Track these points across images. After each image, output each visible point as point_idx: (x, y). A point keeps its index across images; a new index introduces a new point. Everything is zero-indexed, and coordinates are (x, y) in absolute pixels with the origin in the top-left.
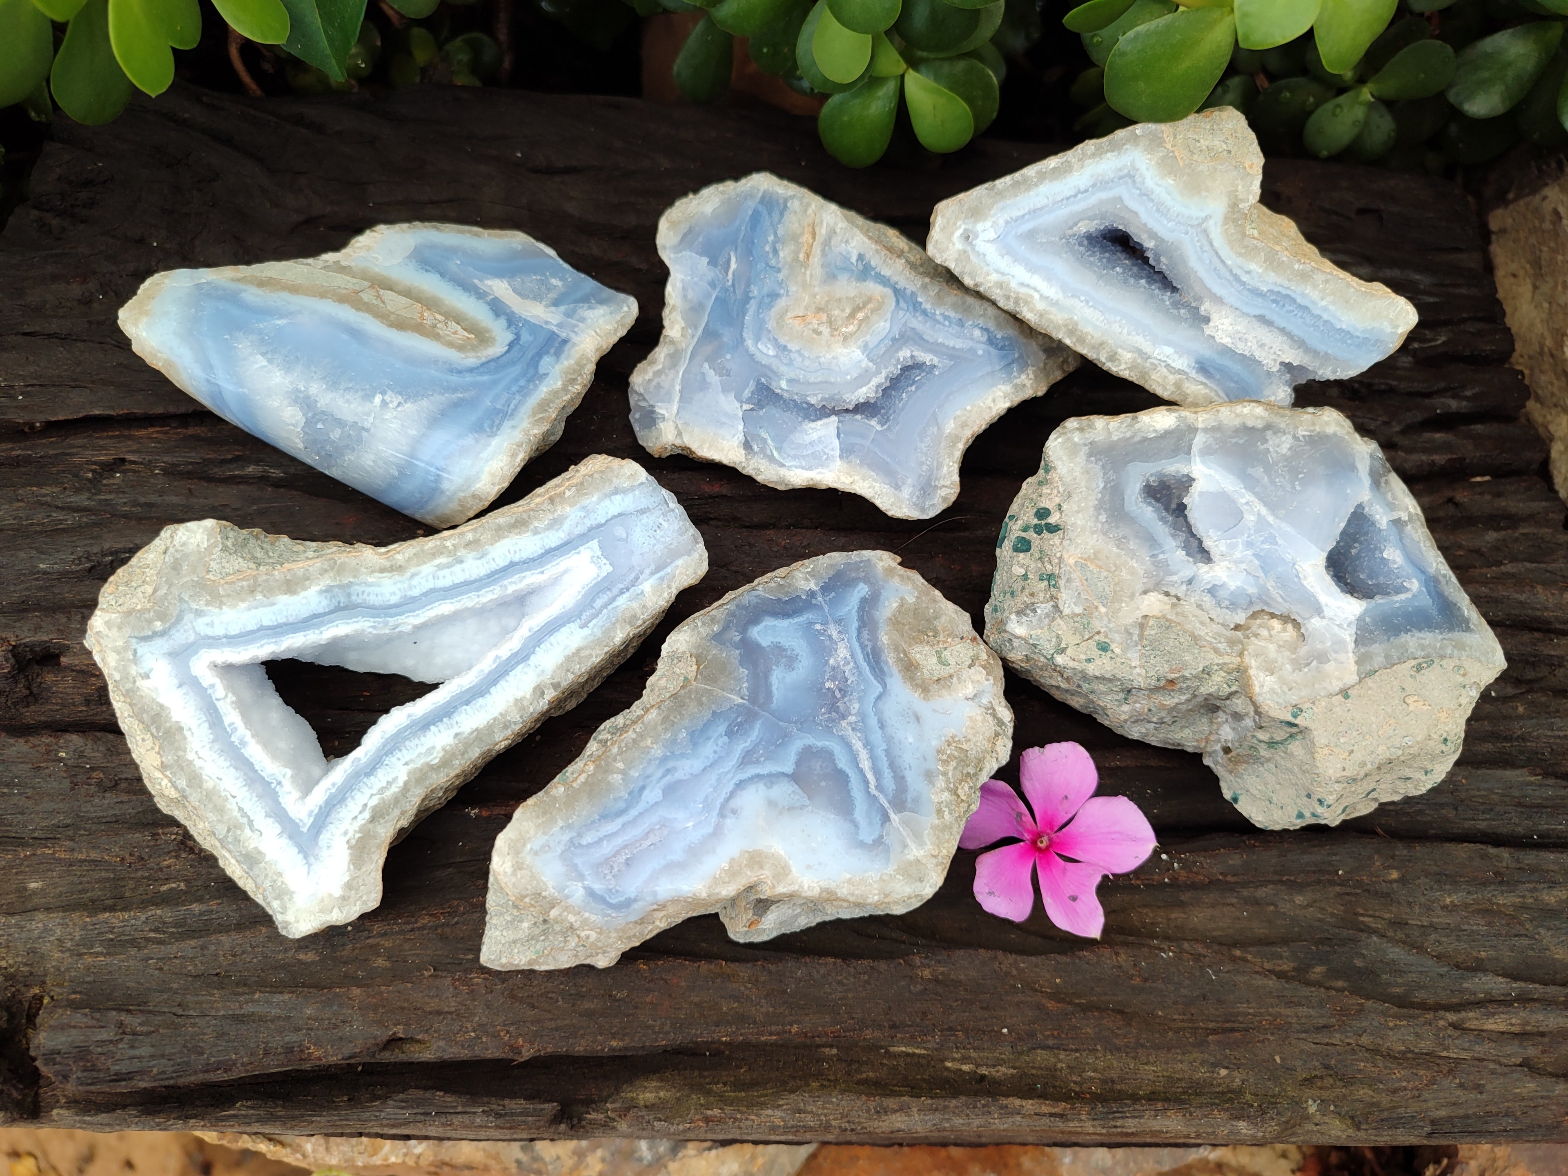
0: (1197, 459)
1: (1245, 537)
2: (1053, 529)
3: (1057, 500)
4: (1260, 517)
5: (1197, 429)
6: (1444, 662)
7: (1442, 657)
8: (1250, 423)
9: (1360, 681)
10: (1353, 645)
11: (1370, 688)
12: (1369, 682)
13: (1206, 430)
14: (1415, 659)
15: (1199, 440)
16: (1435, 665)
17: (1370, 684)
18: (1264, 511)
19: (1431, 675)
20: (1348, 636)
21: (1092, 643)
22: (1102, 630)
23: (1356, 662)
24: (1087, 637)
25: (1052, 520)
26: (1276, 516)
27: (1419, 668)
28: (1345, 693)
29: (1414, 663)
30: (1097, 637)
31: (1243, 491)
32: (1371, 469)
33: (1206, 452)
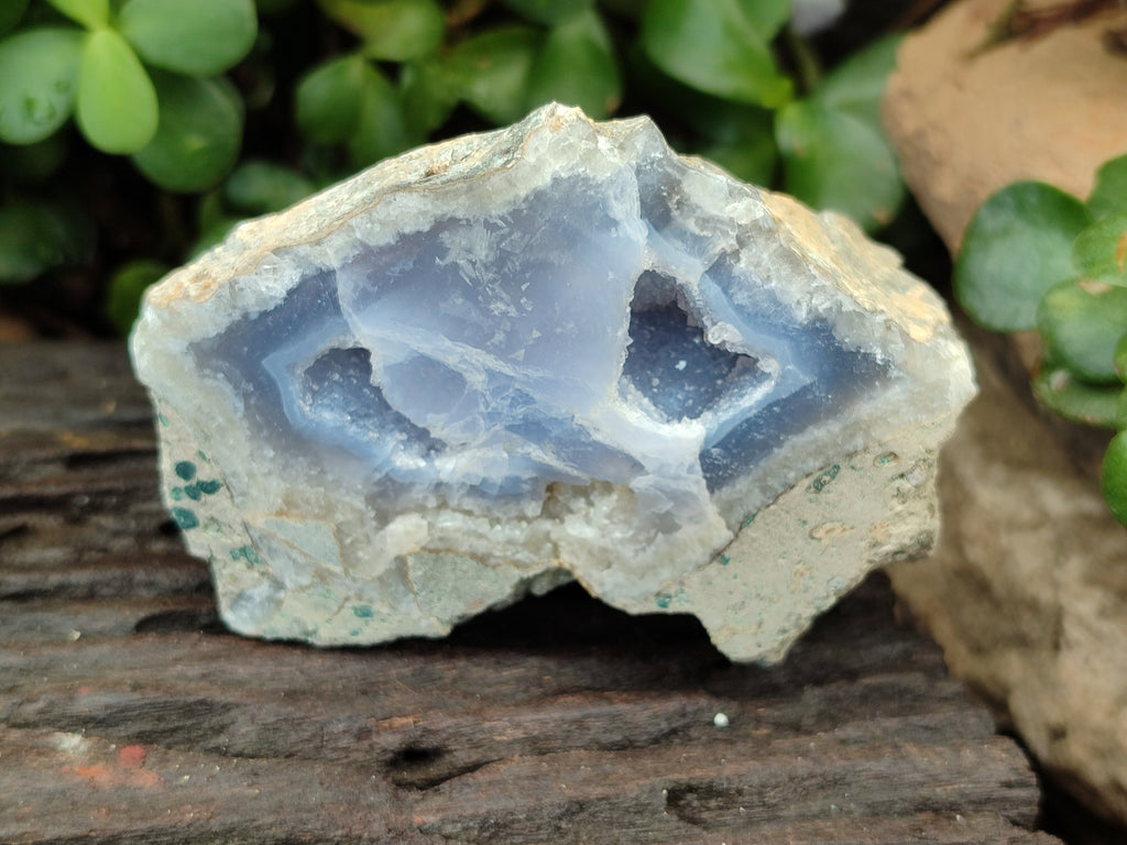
0: (355, 318)
1: (482, 408)
2: (210, 488)
3: (195, 446)
4: (492, 374)
5: (331, 273)
6: (856, 461)
7: (850, 456)
8: (407, 230)
9: (737, 536)
10: (706, 493)
11: (754, 540)
12: (750, 532)
13: (343, 267)
14: (808, 476)
15: (345, 287)
16: (844, 471)
17: (754, 535)
18: (492, 362)
19: (843, 488)
20: (696, 484)
21: (348, 612)
22: (351, 593)
23: (720, 514)
24: (336, 609)
25: (204, 473)
26: (515, 362)
27: (819, 486)
28: (718, 556)
29: (807, 482)
30: (348, 604)
31: (448, 343)
32: (643, 204)
33: (364, 299)
